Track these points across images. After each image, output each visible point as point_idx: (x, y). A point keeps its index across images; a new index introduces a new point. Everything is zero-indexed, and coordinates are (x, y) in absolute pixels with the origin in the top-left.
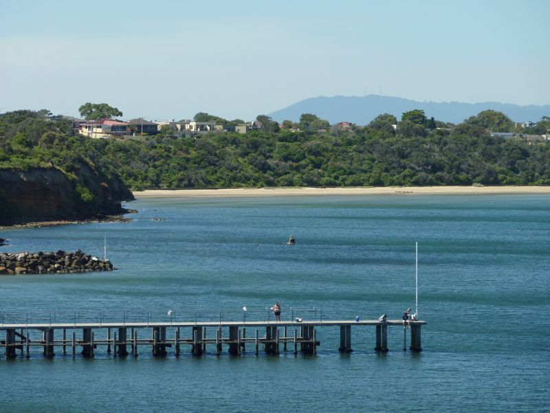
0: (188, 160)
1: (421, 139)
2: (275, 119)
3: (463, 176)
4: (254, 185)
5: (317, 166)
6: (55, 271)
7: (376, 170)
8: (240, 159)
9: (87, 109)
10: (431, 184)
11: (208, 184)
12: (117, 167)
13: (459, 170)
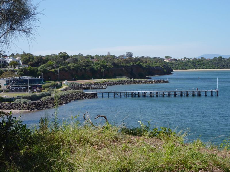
0: (182, 65)
1: (221, 61)
2: (197, 58)
3: (228, 67)
4: (193, 69)
5: (204, 66)
6: (159, 83)
7: (214, 66)
8: (191, 65)
9: (166, 57)
10: (223, 68)
11: (186, 69)
12: (171, 66)
13: (228, 66)
